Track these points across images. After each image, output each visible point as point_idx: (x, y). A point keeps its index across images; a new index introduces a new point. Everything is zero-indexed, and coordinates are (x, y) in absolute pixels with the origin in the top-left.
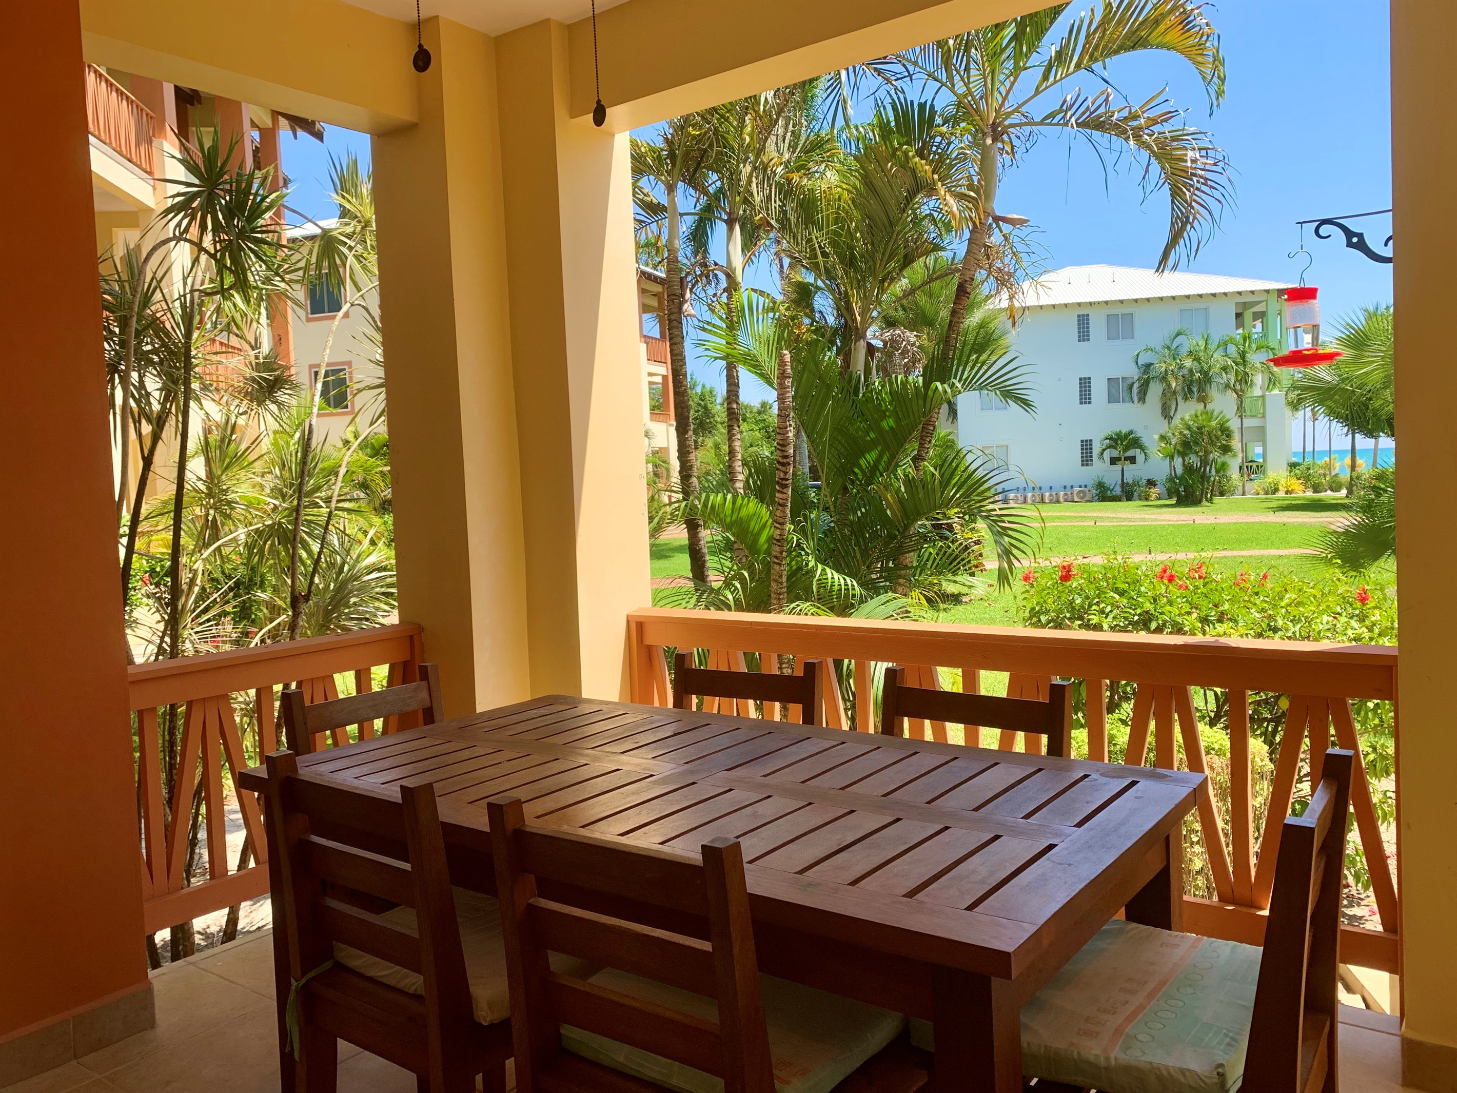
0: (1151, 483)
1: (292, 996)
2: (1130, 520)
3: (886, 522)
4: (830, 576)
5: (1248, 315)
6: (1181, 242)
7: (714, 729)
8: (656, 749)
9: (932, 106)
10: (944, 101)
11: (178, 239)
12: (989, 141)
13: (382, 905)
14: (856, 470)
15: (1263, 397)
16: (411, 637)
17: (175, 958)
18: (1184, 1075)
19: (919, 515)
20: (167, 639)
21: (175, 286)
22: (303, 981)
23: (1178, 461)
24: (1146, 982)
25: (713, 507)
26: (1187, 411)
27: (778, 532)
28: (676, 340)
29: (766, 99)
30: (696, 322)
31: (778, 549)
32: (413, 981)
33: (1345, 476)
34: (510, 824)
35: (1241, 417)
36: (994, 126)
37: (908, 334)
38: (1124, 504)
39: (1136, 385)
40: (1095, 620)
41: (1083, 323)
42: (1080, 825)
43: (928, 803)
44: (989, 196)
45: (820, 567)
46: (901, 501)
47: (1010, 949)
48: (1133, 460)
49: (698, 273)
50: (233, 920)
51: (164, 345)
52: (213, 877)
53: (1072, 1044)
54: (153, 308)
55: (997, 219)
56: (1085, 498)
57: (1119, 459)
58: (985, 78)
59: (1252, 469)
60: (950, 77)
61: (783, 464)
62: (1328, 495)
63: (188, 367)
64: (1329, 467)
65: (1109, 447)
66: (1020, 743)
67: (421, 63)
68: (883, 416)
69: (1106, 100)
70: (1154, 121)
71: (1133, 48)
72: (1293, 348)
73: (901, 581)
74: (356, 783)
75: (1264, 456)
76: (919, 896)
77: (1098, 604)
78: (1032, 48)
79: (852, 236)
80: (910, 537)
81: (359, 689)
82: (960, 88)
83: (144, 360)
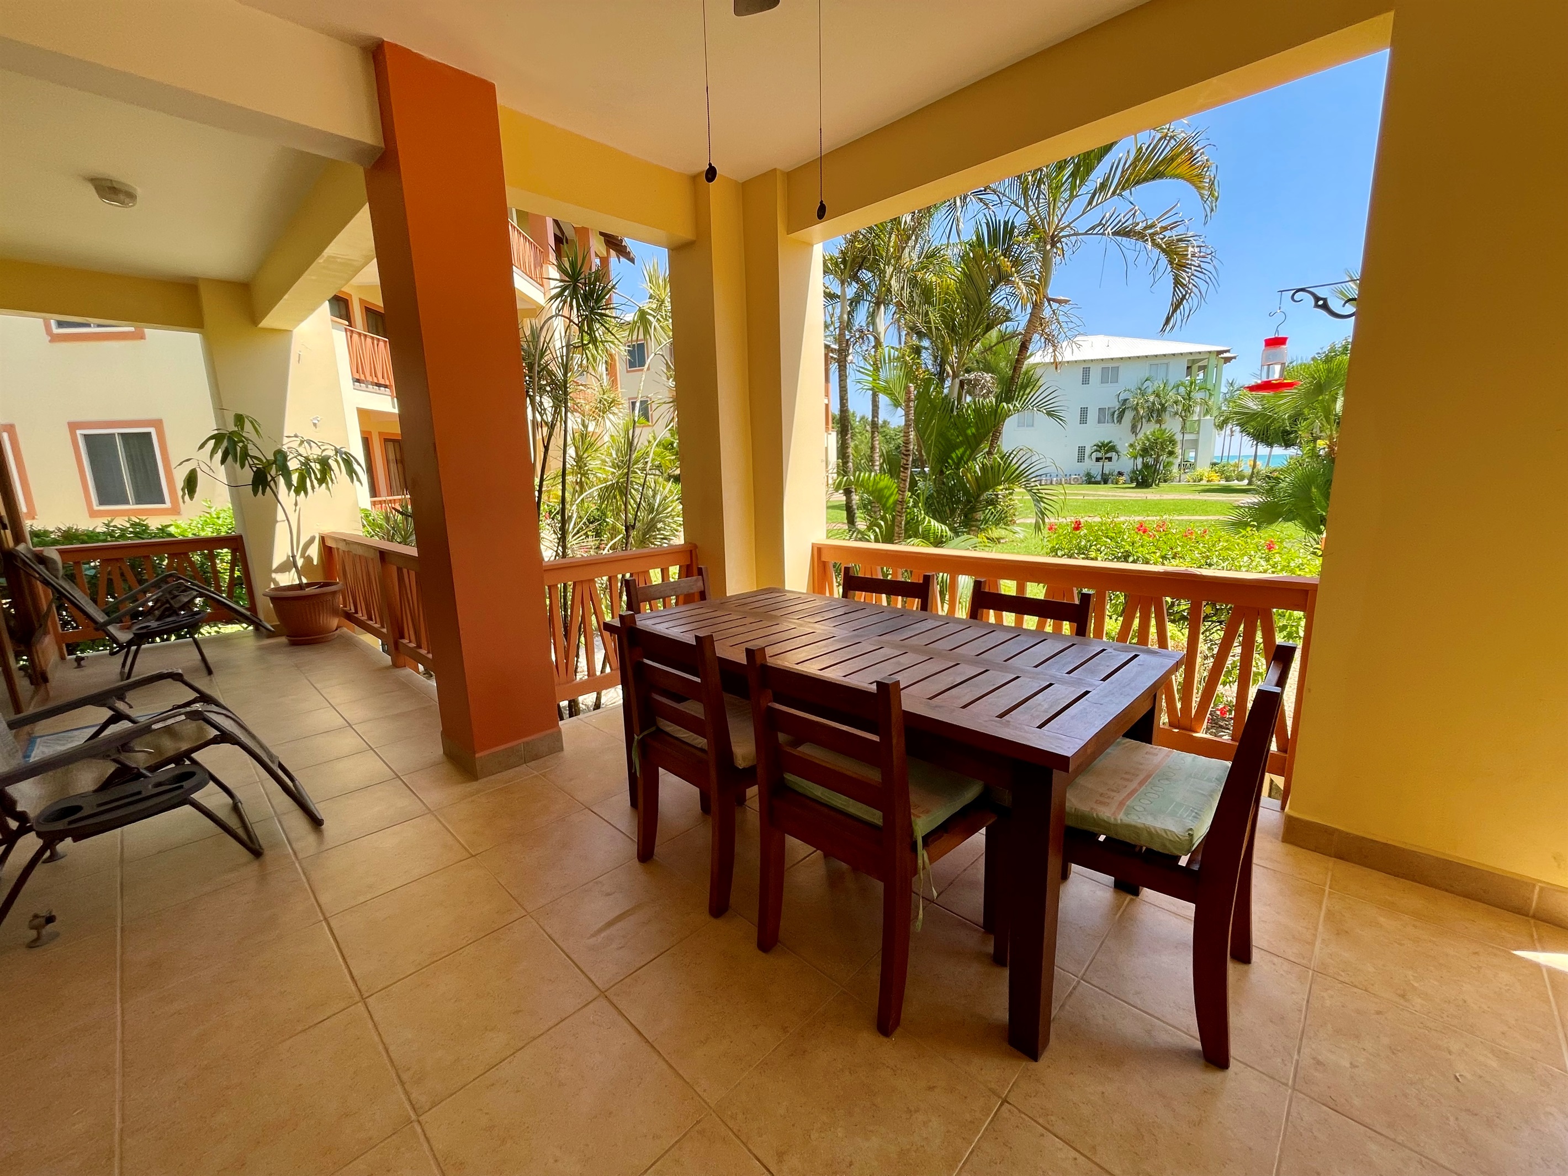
0: (1120, 474)
1: (635, 744)
2: (1106, 496)
3: (966, 492)
4: (932, 524)
5: (1195, 368)
6: (1178, 311)
7: (868, 611)
8: (835, 621)
9: (1013, 223)
10: (1021, 220)
11: (557, 315)
12: (1048, 247)
13: (680, 699)
14: (950, 461)
15: (1199, 421)
16: (691, 551)
17: (571, 716)
18: (1166, 833)
19: (987, 489)
20: (560, 548)
21: (558, 343)
22: (641, 736)
23: (1140, 460)
24: (1137, 775)
25: (863, 481)
26: (1148, 429)
27: (901, 497)
28: (842, 378)
29: (906, 221)
30: (855, 367)
31: (900, 507)
32: (701, 742)
33: (1248, 472)
34: (759, 661)
35: (1183, 433)
36: (1053, 237)
37: (985, 375)
38: (1102, 486)
39: (1116, 413)
40: (1093, 554)
41: (1086, 372)
42: (1104, 680)
43: (1005, 661)
44: (1046, 285)
45: (927, 518)
46: (977, 479)
47: (1069, 754)
48: (1110, 459)
49: (857, 336)
50: (598, 698)
51: (552, 380)
52: (588, 675)
53: (1092, 809)
54: (546, 358)
55: (1049, 300)
56: (1077, 481)
57: (1102, 458)
58: (1049, 204)
59: (1186, 466)
60: (1026, 204)
61: (906, 455)
62: (1235, 483)
63: (566, 393)
64: (1237, 466)
65: (1096, 451)
66: (1049, 626)
67: (710, 176)
68: (969, 426)
69: (1134, 214)
70: (1165, 229)
71: (1153, 179)
72: (1265, 379)
73: (973, 528)
74: (667, 631)
75: (1196, 458)
76: (1007, 717)
77: (1095, 545)
78: (1082, 182)
79: (954, 312)
80: (980, 502)
81: (663, 580)
82: (1032, 211)
83: (542, 390)
